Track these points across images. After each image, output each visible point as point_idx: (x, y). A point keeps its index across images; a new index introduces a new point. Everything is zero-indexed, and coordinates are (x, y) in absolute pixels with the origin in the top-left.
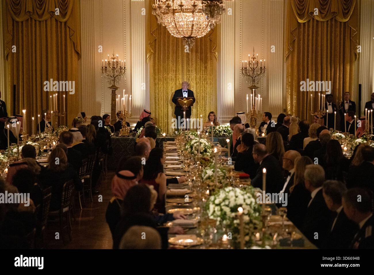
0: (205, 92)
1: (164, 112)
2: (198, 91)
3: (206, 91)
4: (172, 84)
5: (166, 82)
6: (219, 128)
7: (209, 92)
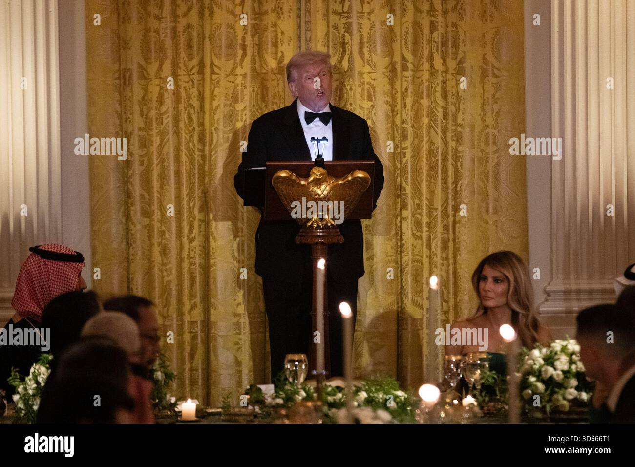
0: (450, 127)
1: (180, 260)
2: (404, 122)
3: (455, 118)
4: (232, 73)
5: (195, 62)
6: (550, 360)
7: (473, 129)
